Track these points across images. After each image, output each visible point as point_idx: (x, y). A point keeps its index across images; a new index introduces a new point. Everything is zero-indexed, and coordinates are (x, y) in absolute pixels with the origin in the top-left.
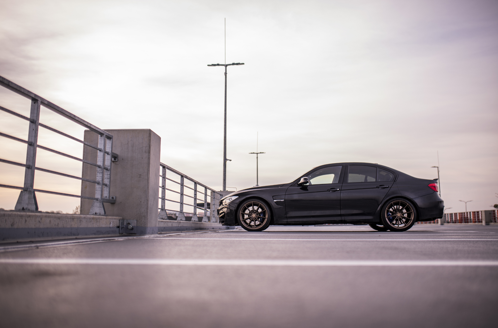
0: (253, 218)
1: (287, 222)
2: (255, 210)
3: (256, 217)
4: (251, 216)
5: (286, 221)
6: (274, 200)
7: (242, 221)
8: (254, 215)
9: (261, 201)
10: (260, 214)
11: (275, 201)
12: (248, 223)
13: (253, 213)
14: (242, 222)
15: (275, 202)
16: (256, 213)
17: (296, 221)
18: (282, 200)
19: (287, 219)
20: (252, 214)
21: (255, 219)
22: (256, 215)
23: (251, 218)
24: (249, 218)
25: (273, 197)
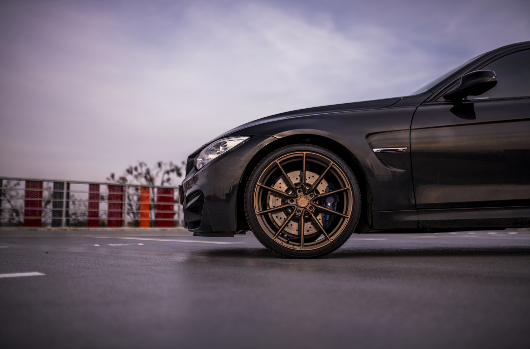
0: (299, 211)
2: (309, 185)
3: (311, 208)
6: (373, 147)
7: (261, 215)
8: (303, 202)
9: (334, 157)
10: (322, 200)
11: (375, 150)
12: (280, 224)
14: (259, 218)
15: (376, 153)
16: (311, 196)
18: (401, 149)
21: (307, 213)
22: (310, 202)
23: (290, 207)
24: (285, 210)
25: (368, 135)
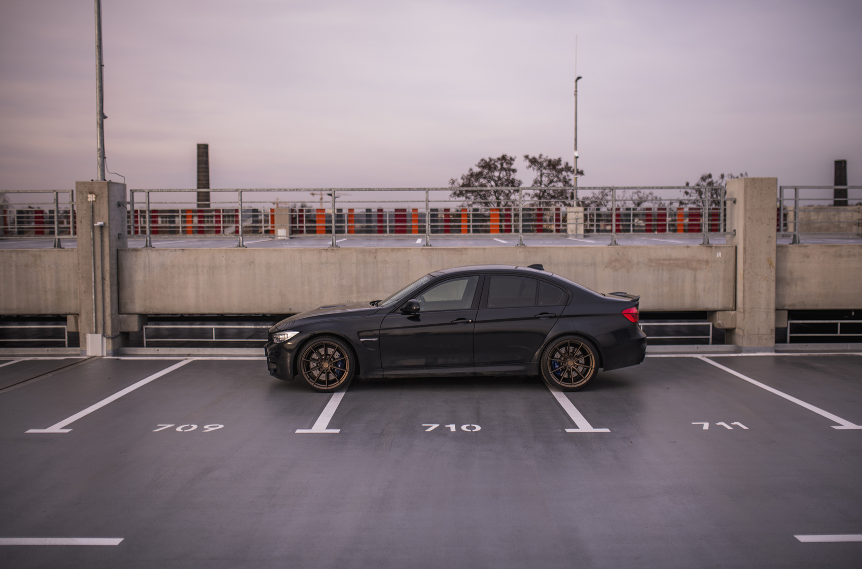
0: (325, 370)
1: (383, 375)
4: (322, 368)
5: (381, 375)
6: (360, 338)
7: (306, 374)
8: (326, 365)
9: (338, 342)
11: (361, 340)
13: (322, 362)
14: (305, 376)
15: (362, 342)
17: (398, 375)
18: (374, 339)
19: (383, 371)
20: (322, 365)
25: (358, 332)
